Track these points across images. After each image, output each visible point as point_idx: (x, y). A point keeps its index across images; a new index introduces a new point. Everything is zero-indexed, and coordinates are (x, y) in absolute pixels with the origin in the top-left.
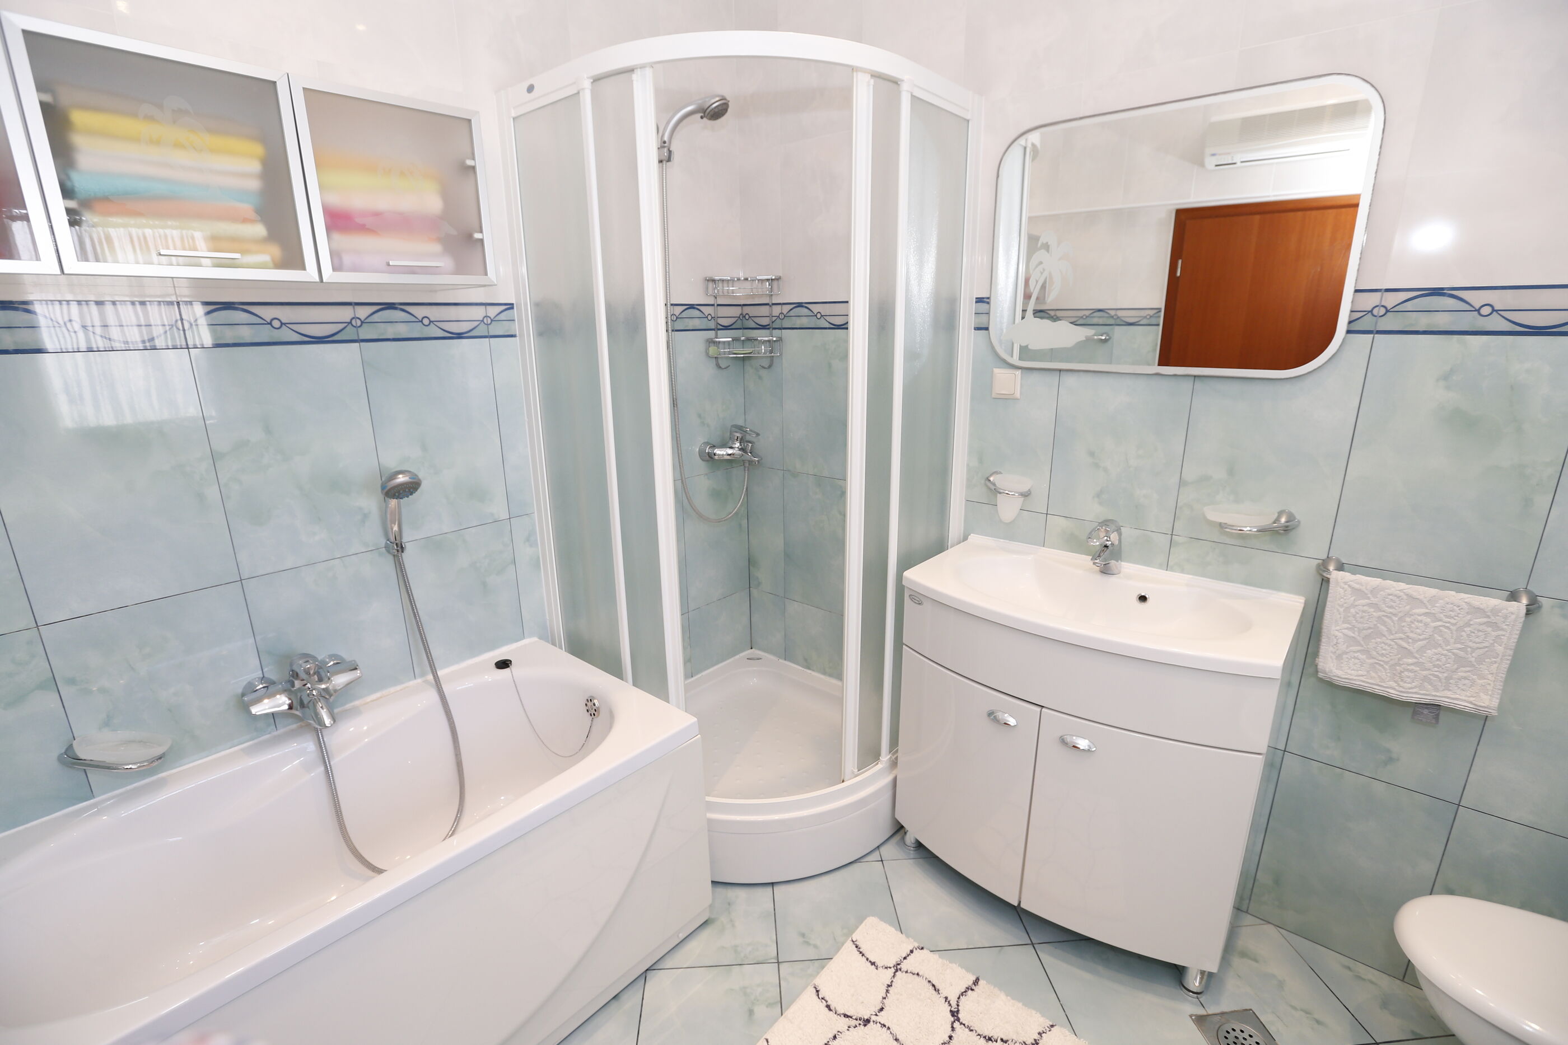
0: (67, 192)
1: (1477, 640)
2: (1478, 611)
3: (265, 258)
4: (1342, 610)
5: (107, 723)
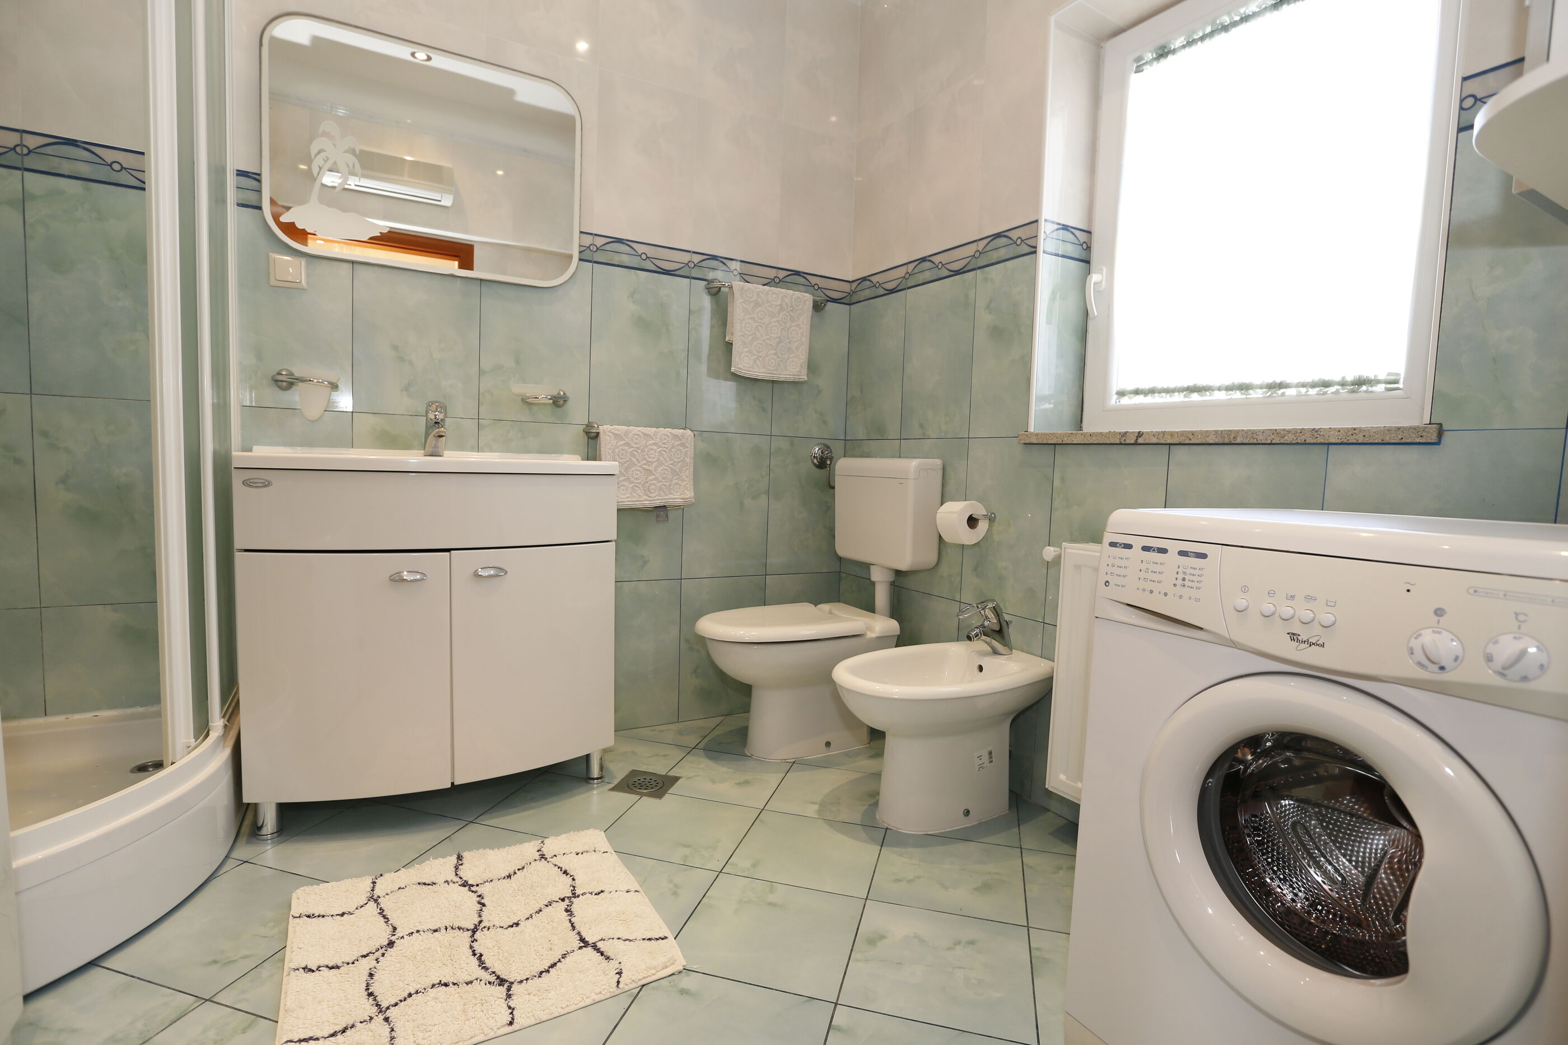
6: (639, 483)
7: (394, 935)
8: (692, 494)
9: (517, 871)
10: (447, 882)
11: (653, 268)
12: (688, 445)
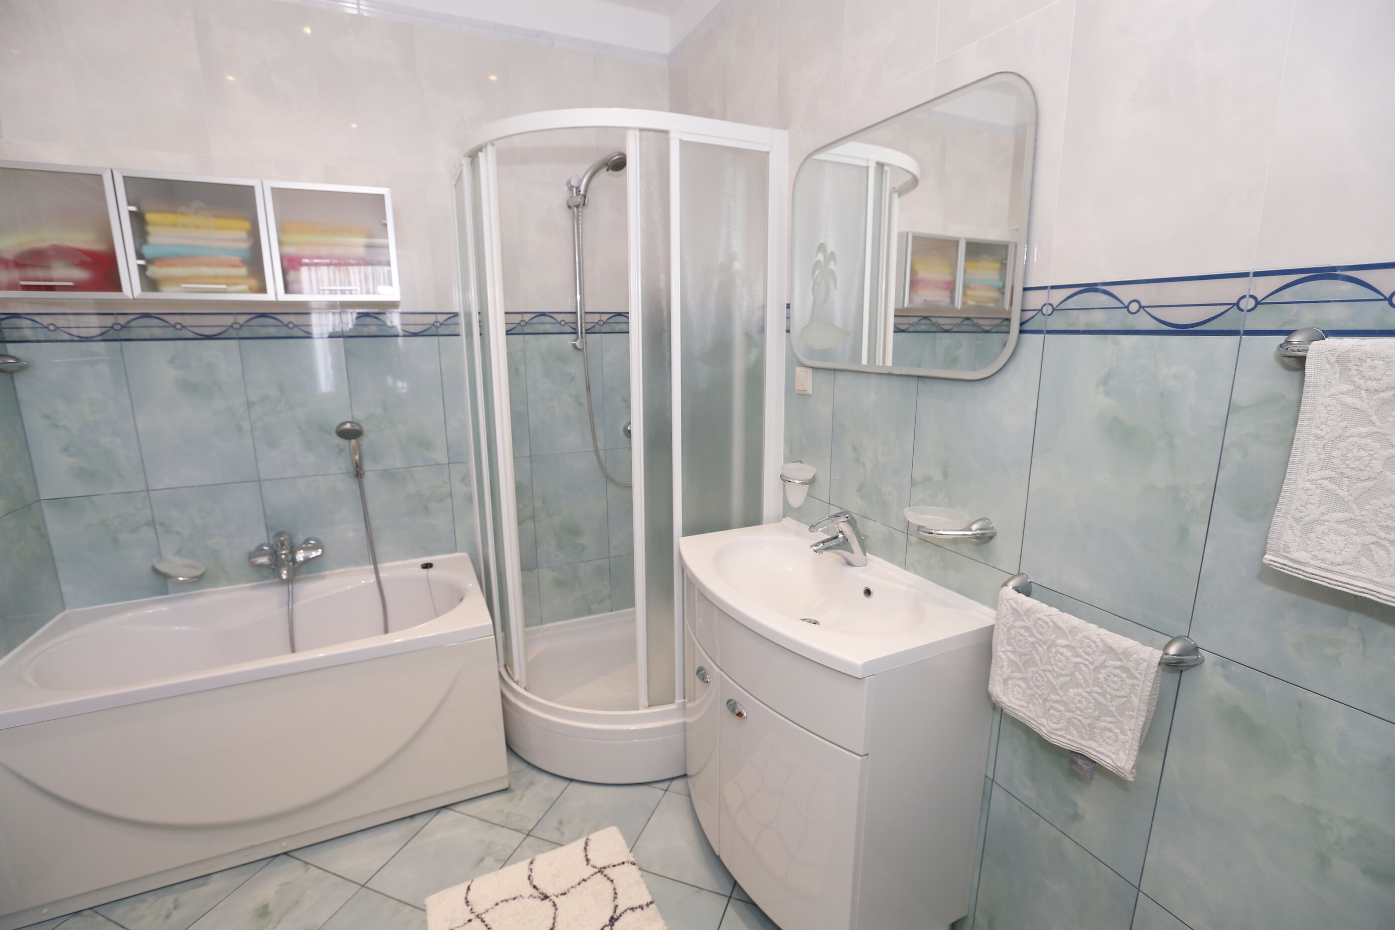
0: (139, 256)
1: (1114, 686)
2: (1109, 650)
3: (245, 287)
4: (1005, 629)
5: (178, 552)
7: (557, 896)
8: (1133, 763)
10: (617, 906)
11: (1155, 325)
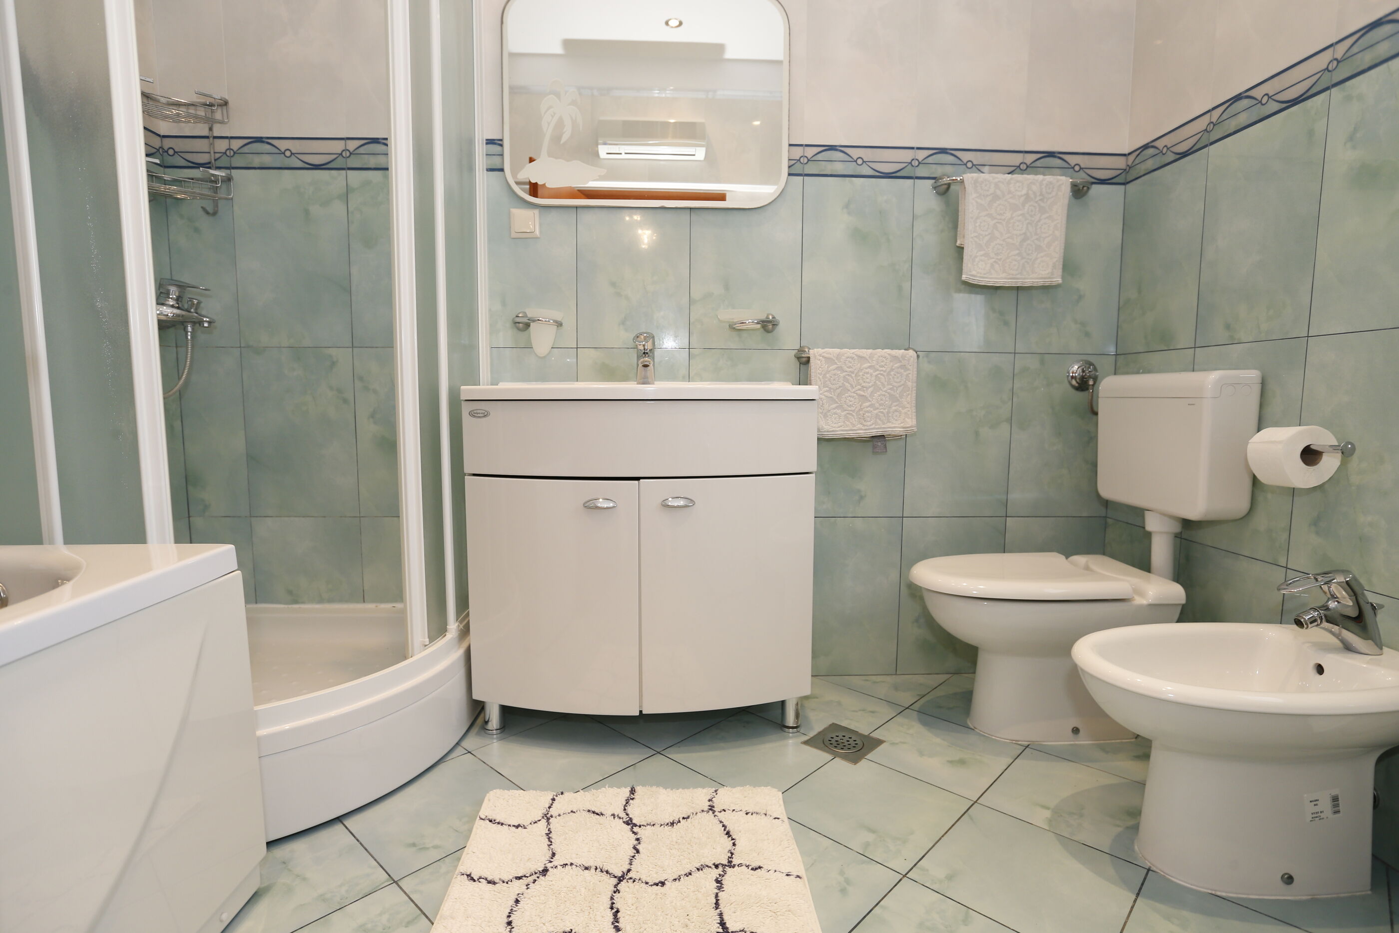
6: (853, 411)
7: (551, 862)
8: (914, 422)
9: (681, 819)
10: (613, 815)
11: (871, 172)
12: (910, 367)
